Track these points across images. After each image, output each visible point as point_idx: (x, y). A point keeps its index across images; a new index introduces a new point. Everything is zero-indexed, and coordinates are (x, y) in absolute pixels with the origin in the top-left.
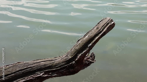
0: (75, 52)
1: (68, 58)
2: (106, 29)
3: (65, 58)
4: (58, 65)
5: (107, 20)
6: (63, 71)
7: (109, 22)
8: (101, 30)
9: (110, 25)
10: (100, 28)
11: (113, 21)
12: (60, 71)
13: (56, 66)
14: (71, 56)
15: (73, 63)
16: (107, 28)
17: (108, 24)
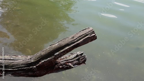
0: (39, 57)
1: (30, 61)
2: (81, 40)
3: (28, 60)
4: (16, 66)
5: (87, 31)
6: (21, 73)
7: (89, 34)
8: (76, 40)
9: (89, 37)
10: (75, 38)
11: (95, 33)
12: (17, 72)
13: (13, 66)
14: (34, 60)
15: (34, 67)
16: (83, 40)
17: (87, 35)
